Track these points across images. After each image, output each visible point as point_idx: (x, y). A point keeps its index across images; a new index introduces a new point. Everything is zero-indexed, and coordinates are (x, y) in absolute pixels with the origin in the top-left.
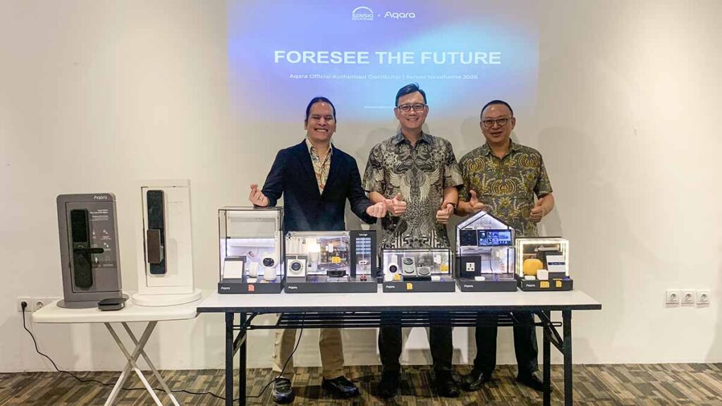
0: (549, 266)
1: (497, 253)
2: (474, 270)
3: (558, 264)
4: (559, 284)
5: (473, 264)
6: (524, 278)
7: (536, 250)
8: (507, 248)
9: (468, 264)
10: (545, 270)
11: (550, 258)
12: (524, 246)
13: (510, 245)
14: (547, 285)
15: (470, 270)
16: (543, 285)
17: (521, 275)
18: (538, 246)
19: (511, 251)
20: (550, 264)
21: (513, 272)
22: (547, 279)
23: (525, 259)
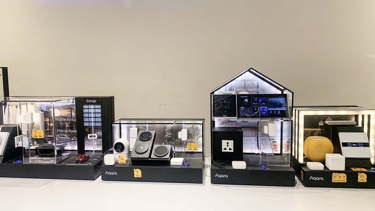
0: (343, 148)
1: (265, 127)
2: (232, 151)
3: (357, 145)
4: (362, 178)
5: (231, 143)
6: (305, 165)
7: (321, 124)
8: (280, 120)
9: (224, 142)
10: (338, 155)
11: (344, 137)
12: (306, 118)
13: (285, 116)
14: (342, 178)
15: (228, 150)
16: (336, 178)
17: (301, 160)
18: (325, 118)
19: (286, 125)
20: (345, 145)
21: (289, 152)
22: (343, 169)
23: (306, 135)
